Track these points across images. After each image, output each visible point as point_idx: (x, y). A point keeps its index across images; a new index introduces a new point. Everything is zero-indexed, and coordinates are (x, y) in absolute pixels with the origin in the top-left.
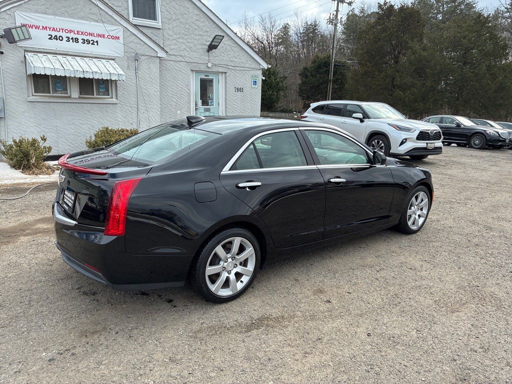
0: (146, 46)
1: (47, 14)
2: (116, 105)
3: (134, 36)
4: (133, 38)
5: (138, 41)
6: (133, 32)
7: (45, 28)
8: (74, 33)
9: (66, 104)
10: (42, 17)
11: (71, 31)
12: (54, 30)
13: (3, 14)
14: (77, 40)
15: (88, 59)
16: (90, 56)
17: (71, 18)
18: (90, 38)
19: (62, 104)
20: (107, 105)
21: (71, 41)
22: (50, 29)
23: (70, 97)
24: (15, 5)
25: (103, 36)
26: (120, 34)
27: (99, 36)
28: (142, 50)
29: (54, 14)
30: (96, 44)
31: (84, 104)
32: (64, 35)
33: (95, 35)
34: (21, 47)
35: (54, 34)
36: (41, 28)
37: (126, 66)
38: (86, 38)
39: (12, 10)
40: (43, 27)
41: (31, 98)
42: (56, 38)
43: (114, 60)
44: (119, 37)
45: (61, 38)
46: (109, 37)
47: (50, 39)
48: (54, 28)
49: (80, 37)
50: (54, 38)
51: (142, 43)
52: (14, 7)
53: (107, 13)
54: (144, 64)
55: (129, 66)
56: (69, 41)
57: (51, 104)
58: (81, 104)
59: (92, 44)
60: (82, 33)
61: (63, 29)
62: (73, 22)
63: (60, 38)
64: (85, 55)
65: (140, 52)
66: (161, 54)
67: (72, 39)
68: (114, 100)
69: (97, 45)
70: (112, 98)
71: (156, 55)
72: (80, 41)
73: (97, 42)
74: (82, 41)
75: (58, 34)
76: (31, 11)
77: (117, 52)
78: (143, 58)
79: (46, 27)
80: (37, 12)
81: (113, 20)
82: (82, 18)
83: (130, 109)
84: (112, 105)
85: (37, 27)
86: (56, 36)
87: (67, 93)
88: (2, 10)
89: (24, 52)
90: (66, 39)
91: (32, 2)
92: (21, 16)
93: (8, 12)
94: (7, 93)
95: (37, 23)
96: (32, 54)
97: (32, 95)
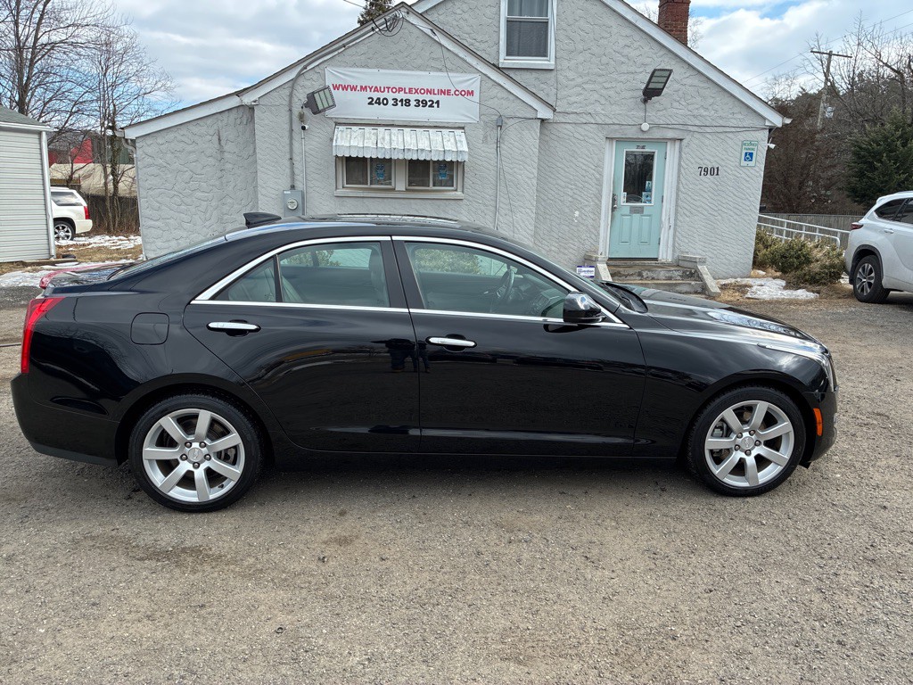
0: (519, 101)
1: (368, 67)
2: (460, 202)
3: (499, 88)
4: (496, 90)
5: (505, 95)
6: (497, 81)
7: (363, 88)
8: (405, 93)
9: (385, 200)
10: (359, 72)
11: (400, 90)
12: (376, 90)
13: (311, 72)
14: (408, 103)
15: (422, 130)
16: (426, 124)
17: (402, 69)
18: (427, 97)
19: (380, 200)
20: (447, 202)
21: (400, 104)
22: (371, 89)
23: (394, 190)
24: (325, 58)
25: (448, 92)
26: (475, 87)
27: (442, 92)
28: (509, 108)
29: (379, 66)
30: (435, 105)
31: (412, 201)
32: (390, 96)
33: (436, 92)
34: (331, 119)
35: (375, 95)
36: (359, 88)
37: (482, 137)
38: (421, 97)
39: (322, 66)
40: (361, 87)
41: (341, 192)
42: (378, 102)
43: (463, 128)
44: (472, 92)
45: (385, 102)
46: (457, 93)
47: (370, 103)
48: (376, 87)
49: (412, 97)
50: (376, 103)
51: (511, 97)
52: (325, 61)
53: (457, 55)
54: (512, 132)
55: (486, 137)
56: (397, 104)
57: (365, 200)
58: (407, 201)
59: (431, 106)
60: (416, 91)
61: (388, 88)
62: (404, 75)
63: (384, 102)
64: (419, 124)
65: (508, 112)
66: (544, 113)
67: (402, 100)
68: (459, 194)
69: (438, 107)
70: (456, 190)
71: (534, 117)
72: (413, 103)
73: (438, 102)
74: (415, 103)
75: (382, 96)
76: (347, 65)
77: (467, 114)
78: (511, 122)
79: (366, 87)
80: (355, 65)
81: (465, 65)
82: (419, 68)
83: (483, 208)
84: (453, 202)
85: (353, 88)
86: (379, 99)
87: (390, 184)
88: (308, 68)
89: (334, 125)
90: (393, 102)
91: (349, 51)
92: (333, 75)
93: (317, 70)
94: (310, 184)
95: (353, 82)
96: (344, 127)
97: (344, 187)
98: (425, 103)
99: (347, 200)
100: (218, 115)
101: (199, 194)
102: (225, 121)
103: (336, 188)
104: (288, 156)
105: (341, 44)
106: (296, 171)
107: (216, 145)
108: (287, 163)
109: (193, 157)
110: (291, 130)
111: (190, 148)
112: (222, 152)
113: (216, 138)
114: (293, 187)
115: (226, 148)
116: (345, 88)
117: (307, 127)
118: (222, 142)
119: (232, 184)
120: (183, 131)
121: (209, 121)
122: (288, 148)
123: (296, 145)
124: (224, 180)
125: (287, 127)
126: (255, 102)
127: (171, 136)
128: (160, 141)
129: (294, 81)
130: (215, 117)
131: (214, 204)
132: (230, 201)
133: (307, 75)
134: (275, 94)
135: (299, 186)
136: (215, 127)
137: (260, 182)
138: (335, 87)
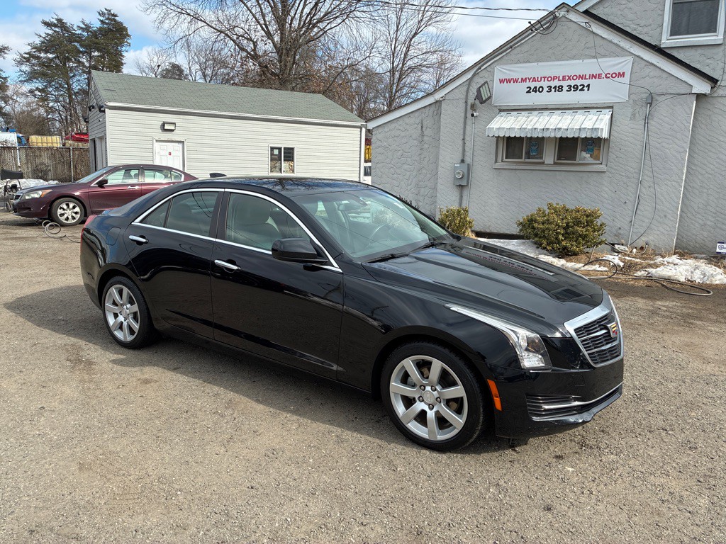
0: (673, 78)
1: (529, 62)
2: (603, 175)
3: (652, 67)
4: (649, 70)
5: (658, 73)
6: (650, 61)
7: (524, 80)
8: (559, 80)
9: (534, 172)
10: (521, 67)
11: (555, 78)
12: (534, 80)
13: (484, 72)
14: (560, 88)
15: (572, 111)
16: (576, 106)
17: (558, 60)
18: (579, 82)
20: (590, 174)
21: (553, 90)
22: (529, 80)
23: (543, 163)
24: (495, 59)
25: (600, 76)
26: (627, 70)
27: (594, 76)
28: (657, 85)
29: (538, 61)
30: (586, 89)
31: (557, 173)
32: (545, 84)
33: (587, 77)
34: (496, 106)
35: (532, 85)
36: (520, 80)
37: (629, 115)
38: (572, 83)
39: (492, 66)
40: (522, 79)
41: (500, 164)
42: (535, 90)
43: (612, 107)
44: (624, 73)
45: (541, 89)
46: (608, 75)
47: (528, 92)
48: (534, 78)
49: (565, 84)
50: (533, 91)
51: (665, 75)
52: (495, 61)
53: (611, 42)
54: (663, 109)
55: (634, 115)
56: (551, 91)
58: (552, 172)
59: (582, 90)
60: (569, 78)
61: (545, 78)
62: (560, 65)
63: (540, 90)
64: (569, 106)
65: (659, 90)
66: (702, 87)
67: (555, 87)
68: (602, 167)
69: (588, 90)
70: (601, 164)
71: (688, 91)
72: (565, 88)
73: (588, 86)
74: (567, 88)
75: (538, 85)
76: (512, 62)
77: (618, 95)
78: (663, 98)
79: (526, 79)
80: (519, 62)
81: (619, 50)
82: (574, 58)
83: (625, 180)
84: (596, 174)
85: (516, 81)
86: (536, 87)
87: (541, 158)
88: (482, 68)
89: (498, 111)
90: (547, 89)
91: (515, 51)
92: (501, 71)
93: (488, 69)
94: (475, 159)
95: (515, 76)
96: (506, 113)
97: (502, 161)
98: (576, 88)
99: (504, 172)
100: (423, 110)
101: (406, 166)
102: (427, 113)
103: (496, 162)
104: (462, 138)
105: (509, 46)
106: (467, 149)
107: (420, 131)
108: (461, 143)
109: (404, 140)
110: (466, 117)
111: (403, 134)
112: (423, 136)
113: (420, 126)
114: (463, 161)
115: (426, 133)
116: (509, 81)
117: (475, 114)
118: (424, 129)
119: (427, 160)
120: (401, 122)
121: (417, 114)
122: (462, 131)
123: (468, 128)
124: (422, 156)
125: (463, 115)
126: (442, 97)
127: (393, 126)
128: (386, 129)
129: (470, 80)
130: (421, 110)
131: (414, 173)
132: (424, 171)
133: (481, 74)
134: (456, 90)
135: (468, 160)
136: (420, 118)
137: (441, 158)
138: (501, 81)
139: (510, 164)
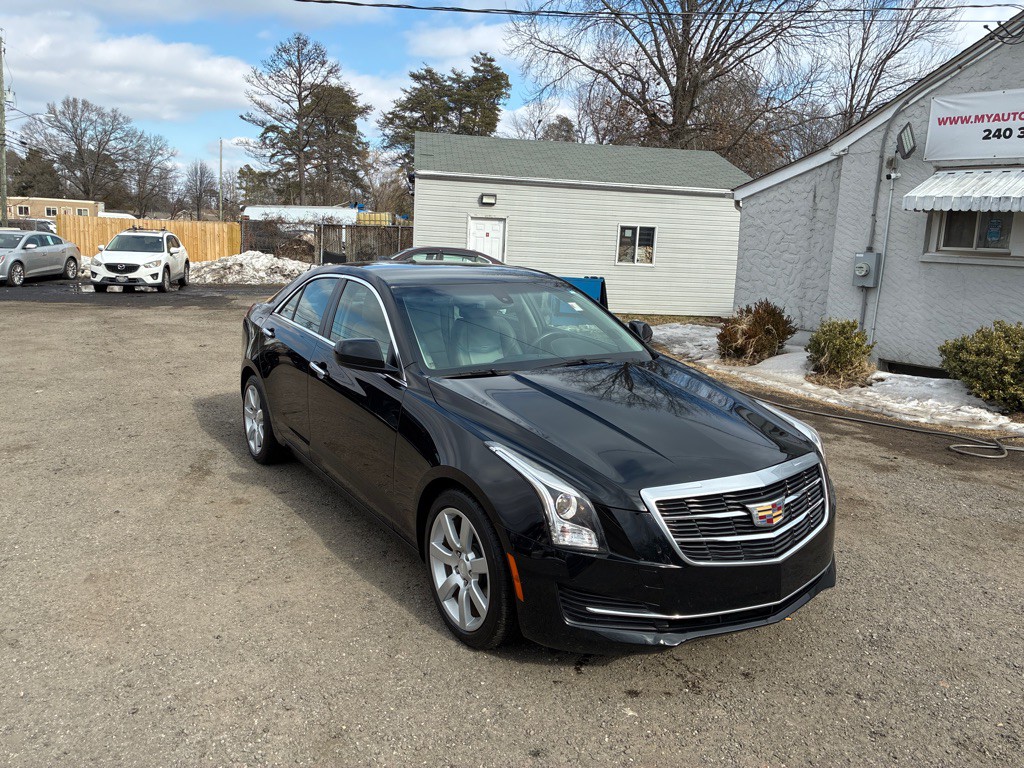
1: (990, 89)
7: (979, 119)
9: (990, 269)
10: (976, 98)
12: (997, 118)
13: (913, 108)
19: (982, 268)
22: (989, 118)
23: (1008, 255)
24: (935, 86)
29: (1004, 87)
32: (1016, 124)
34: (931, 162)
35: (994, 126)
36: (972, 119)
39: (927, 98)
40: (977, 117)
41: (932, 255)
42: (998, 134)
45: (1008, 133)
47: (986, 138)
48: (998, 115)
50: (994, 136)
52: (933, 91)
57: (961, 267)
58: (1023, 271)
61: (1015, 114)
63: (1006, 134)
75: (1003, 126)
76: (962, 90)
79: (983, 116)
80: (972, 89)
85: (966, 120)
86: (999, 130)
87: (1007, 248)
88: (911, 103)
89: (933, 170)
90: (1019, 133)
91: (966, 73)
92: (941, 105)
93: (922, 103)
94: (892, 246)
95: (964, 112)
96: (946, 172)
97: (937, 250)
99: (937, 267)
100: (818, 171)
101: (786, 256)
102: (823, 176)
103: (926, 250)
104: (872, 213)
105: (956, 65)
106: (878, 230)
107: (811, 203)
108: (869, 220)
109: (787, 216)
110: (880, 180)
111: (786, 207)
112: (815, 210)
113: (812, 194)
114: (870, 249)
115: (820, 205)
116: (954, 121)
117: (893, 176)
118: (817, 200)
119: (819, 246)
120: (783, 190)
121: (808, 177)
122: (872, 202)
123: (882, 197)
124: (812, 241)
125: (875, 177)
126: (843, 151)
127: (771, 195)
128: (762, 201)
129: (890, 121)
130: (814, 172)
131: (799, 266)
132: (814, 264)
133: (909, 112)
134: (867, 139)
135: (879, 247)
136: (813, 183)
137: (836, 243)
138: (942, 122)
139: (952, 253)
